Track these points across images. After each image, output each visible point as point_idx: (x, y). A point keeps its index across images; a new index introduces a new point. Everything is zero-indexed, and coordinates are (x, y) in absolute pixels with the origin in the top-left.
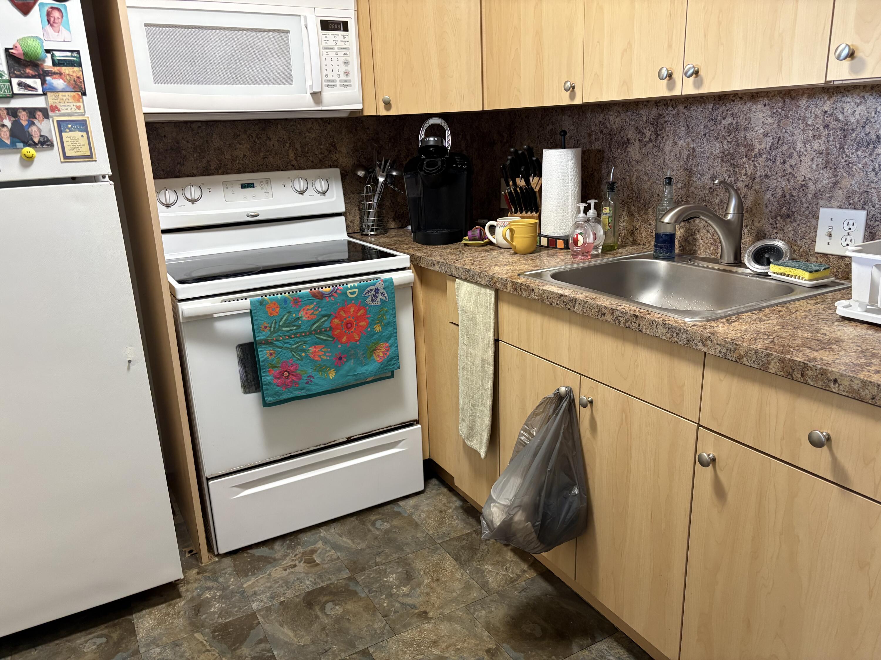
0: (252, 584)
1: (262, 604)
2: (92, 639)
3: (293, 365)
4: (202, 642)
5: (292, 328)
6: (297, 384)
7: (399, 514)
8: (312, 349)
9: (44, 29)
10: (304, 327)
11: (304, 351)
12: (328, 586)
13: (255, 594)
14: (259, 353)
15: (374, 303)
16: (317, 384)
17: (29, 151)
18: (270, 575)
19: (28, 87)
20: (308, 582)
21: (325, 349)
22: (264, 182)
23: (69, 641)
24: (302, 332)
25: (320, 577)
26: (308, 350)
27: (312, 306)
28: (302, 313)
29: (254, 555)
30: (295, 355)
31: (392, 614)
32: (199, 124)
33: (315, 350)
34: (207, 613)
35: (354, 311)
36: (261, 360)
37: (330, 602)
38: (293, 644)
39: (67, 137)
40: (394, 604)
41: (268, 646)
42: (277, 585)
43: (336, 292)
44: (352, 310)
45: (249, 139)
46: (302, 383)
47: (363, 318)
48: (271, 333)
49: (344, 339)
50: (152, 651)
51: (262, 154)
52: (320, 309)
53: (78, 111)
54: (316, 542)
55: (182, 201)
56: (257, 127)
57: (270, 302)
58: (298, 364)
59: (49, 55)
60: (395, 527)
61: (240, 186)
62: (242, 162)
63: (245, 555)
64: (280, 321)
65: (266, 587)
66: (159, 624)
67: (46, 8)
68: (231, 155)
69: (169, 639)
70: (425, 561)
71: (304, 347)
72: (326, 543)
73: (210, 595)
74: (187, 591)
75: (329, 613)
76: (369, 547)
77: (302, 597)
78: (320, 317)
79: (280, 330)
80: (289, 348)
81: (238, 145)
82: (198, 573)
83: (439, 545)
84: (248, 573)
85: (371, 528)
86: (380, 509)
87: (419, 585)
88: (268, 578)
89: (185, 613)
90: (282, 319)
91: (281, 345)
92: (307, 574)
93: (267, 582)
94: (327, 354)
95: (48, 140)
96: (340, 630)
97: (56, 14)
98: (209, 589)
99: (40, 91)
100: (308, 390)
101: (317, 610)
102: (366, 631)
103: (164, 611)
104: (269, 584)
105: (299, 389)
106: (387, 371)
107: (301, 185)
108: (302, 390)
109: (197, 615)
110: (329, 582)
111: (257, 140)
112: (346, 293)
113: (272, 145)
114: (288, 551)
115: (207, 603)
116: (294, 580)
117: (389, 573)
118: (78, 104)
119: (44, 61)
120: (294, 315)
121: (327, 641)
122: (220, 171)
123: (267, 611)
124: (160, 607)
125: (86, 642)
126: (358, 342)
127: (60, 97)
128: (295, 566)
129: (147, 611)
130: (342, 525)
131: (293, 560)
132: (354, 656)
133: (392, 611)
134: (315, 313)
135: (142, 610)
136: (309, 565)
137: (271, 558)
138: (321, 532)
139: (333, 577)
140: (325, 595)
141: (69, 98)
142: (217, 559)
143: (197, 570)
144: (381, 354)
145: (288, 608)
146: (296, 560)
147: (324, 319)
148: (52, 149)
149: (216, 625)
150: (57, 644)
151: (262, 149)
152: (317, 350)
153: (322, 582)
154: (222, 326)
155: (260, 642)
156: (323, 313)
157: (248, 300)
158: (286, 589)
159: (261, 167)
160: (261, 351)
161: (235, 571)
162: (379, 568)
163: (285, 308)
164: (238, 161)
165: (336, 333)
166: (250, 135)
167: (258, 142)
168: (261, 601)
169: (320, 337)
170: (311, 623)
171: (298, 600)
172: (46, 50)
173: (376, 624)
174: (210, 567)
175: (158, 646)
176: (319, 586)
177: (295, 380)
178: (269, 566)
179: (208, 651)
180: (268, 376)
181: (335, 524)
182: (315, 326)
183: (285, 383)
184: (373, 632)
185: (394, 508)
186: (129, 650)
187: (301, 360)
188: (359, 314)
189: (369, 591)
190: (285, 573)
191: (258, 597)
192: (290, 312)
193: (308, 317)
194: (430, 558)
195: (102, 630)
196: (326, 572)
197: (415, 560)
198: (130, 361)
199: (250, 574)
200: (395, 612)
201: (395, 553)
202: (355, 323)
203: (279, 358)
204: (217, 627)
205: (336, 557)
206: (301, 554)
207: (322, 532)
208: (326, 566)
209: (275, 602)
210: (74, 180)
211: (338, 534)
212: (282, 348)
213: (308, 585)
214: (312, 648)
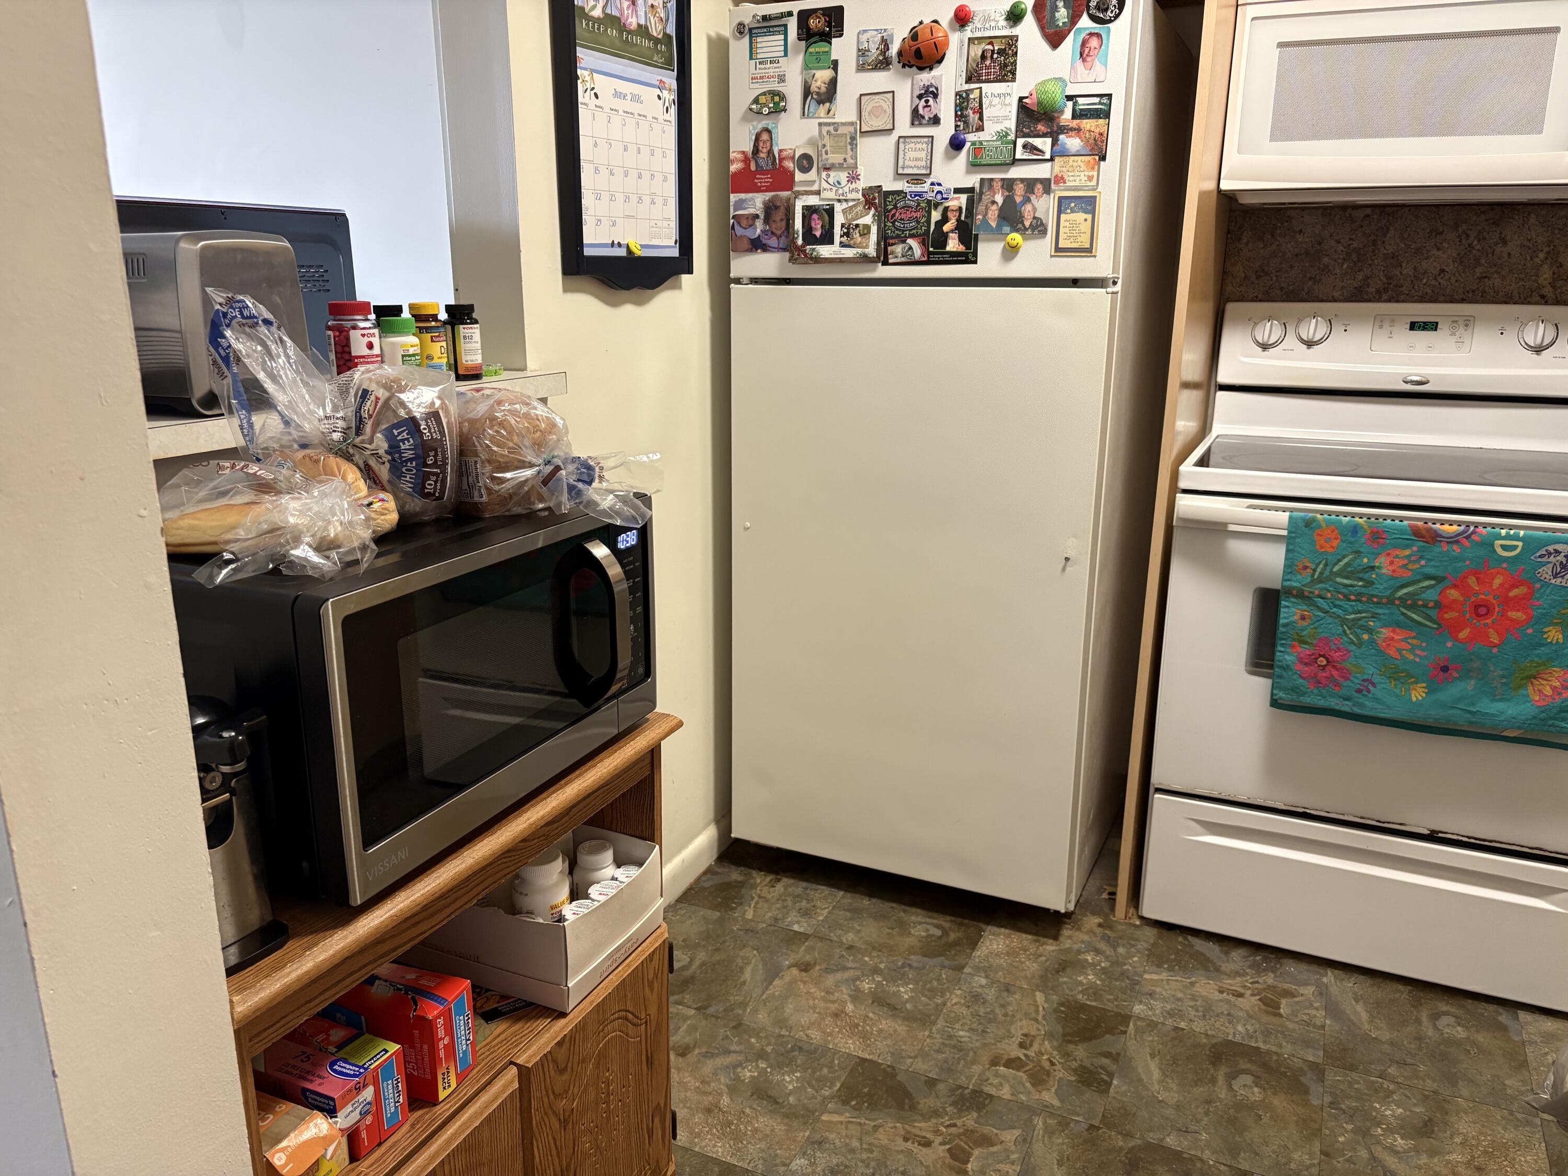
0: (1157, 981)
1: (1150, 1013)
2: (928, 924)
3: (1339, 649)
4: (1038, 1006)
5: (1355, 583)
6: (1338, 685)
7: (1505, 1029)
8: (1385, 632)
9: (1073, 67)
10: (1378, 586)
11: (1369, 631)
12: (1268, 1052)
13: (1151, 995)
14: (1282, 610)
15: (1559, 580)
16: (1378, 700)
17: (1016, 238)
18: (1192, 984)
19: (1034, 149)
20: (1240, 1028)
21: (1414, 642)
22: (1461, 323)
23: (905, 911)
24: (1373, 596)
25: (1267, 1034)
26: (1377, 632)
27: (1407, 552)
28: (1382, 561)
29: (1193, 946)
30: (1348, 632)
31: (1341, 1159)
32: (1368, 211)
33: (1392, 635)
34: (1071, 978)
35: (1501, 585)
36: (1282, 621)
37: (1252, 1075)
38: (1147, 1089)
39: (1067, 221)
40: (1359, 1148)
41: (1113, 1067)
42: (1192, 1004)
43: (1468, 537)
44: (1498, 581)
45: (1460, 241)
46: (1348, 687)
47: (1523, 603)
48: (1312, 581)
49: (1464, 634)
50: (977, 978)
51: (1478, 270)
52: (1423, 562)
53: (1089, 184)
54: (1306, 984)
55: (1291, 341)
56: (1483, 217)
57: (1324, 525)
58: (1349, 651)
59: (1070, 104)
60: (1474, 1043)
61: (1408, 326)
62: (1433, 282)
63: (1180, 939)
64: (1336, 564)
65: (1173, 996)
66: (1008, 954)
67: (1083, 35)
68: (1415, 268)
69: (1005, 978)
70: (1483, 1126)
71: (1371, 623)
72: (1321, 994)
73: (1093, 959)
74: (1070, 937)
75: (1235, 1088)
76: (1391, 1043)
77: (1214, 1041)
78: (1418, 577)
79: (1331, 580)
80: (1339, 617)
81: (1434, 251)
82: (1100, 925)
83: (1538, 1121)
84: (1165, 963)
85: (1424, 1019)
86: (1470, 1001)
87: (1432, 1153)
88: (1186, 987)
89: (1046, 961)
90: (1340, 561)
91: (1327, 607)
92: (1250, 1017)
93: (1181, 991)
94: (1417, 652)
95: (1042, 224)
96: (1232, 1121)
97: (1094, 42)
98: (1097, 951)
99: (1048, 156)
100: (1361, 705)
101: (1221, 1073)
102: (1274, 1152)
103: (1025, 943)
104: (1180, 995)
105: (1340, 697)
106: (1551, 729)
107: (1536, 333)
108: (1345, 699)
109: (1058, 972)
110: (1274, 1049)
111: (1475, 242)
112: (1492, 545)
113: (1505, 255)
114: (1248, 971)
115: (1082, 966)
116: (1222, 1013)
117: (1394, 1101)
118: (1091, 174)
119: (1062, 112)
120: (1365, 560)
121: (1201, 1120)
122: (1385, 297)
123: (1148, 1025)
124: (1024, 936)
125: (920, 923)
126: (1495, 650)
127: (1071, 163)
128: (1241, 995)
129: (1007, 931)
130: (1373, 985)
131: (1245, 987)
132: (1222, 1168)
133: (1344, 1155)
134: (1410, 566)
135: (1002, 927)
136: (1263, 1007)
137: (1214, 964)
138: (1326, 975)
139: (1289, 1046)
140: (1251, 1061)
141: (1082, 164)
142: (1138, 923)
143: (1101, 920)
144: (1548, 691)
145: (1181, 1041)
146: (1249, 988)
147: (1426, 583)
148: (1045, 237)
149: (1070, 998)
150: (892, 908)
151: (1483, 261)
152: (1396, 637)
153: (1265, 1042)
154: (1237, 547)
155: (1107, 1055)
156: (1429, 570)
157: (1287, 514)
158: (1199, 1017)
159: (1470, 295)
160: (1287, 607)
161: (1149, 950)
162: (1382, 1084)
163: (1350, 543)
164: (1424, 281)
165: (1447, 616)
166: (1464, 232)
167: (1478, 247)
168: (1151, 1009)
169: (1409, 613)
170: (1196, 1083)
171: (1204, 1041)
172: (1067, 96)
173: (1300, 1153)
174: (1120, 927)
175: (987, 977)
176: (1253, 1044)
177: (1337, 677)
178: (1201, 972)
179: (1037, 1020)
180: (1288, 654)
181: (1362, 977)
182: (1405, 591)
183: (1315, 676)
184: (1284, 1160)
185: (1501, 1014)
186: (955, 960)
187: (1360, 644)
188: (1512, 594)
189: (1331, 1103)
190: (1217, 996)
191: (1152, 1001)
192: (1358, 552)
193: (1394, 571)
194: (1500, 1129)
195: (945, 921)
196: (1282, 1033)
197: (1466, 1113)
198: (1067, 559)
199: (1166, 966)
200: (1348, 1161)
201: (1434, 1081)
202: (1497, 609)
203: (1315, 628)
204: (1068, 1001)
205: (1318, 1023)
206: (1265, 986)
207: (1329, 978)
208: (1291, 1025)
209: (1170, 1022)
210: (1075, 283)
211: (1355, 993)
212: (1326, 612)
213: (1238, 1032)
214: (1170, 1112)
